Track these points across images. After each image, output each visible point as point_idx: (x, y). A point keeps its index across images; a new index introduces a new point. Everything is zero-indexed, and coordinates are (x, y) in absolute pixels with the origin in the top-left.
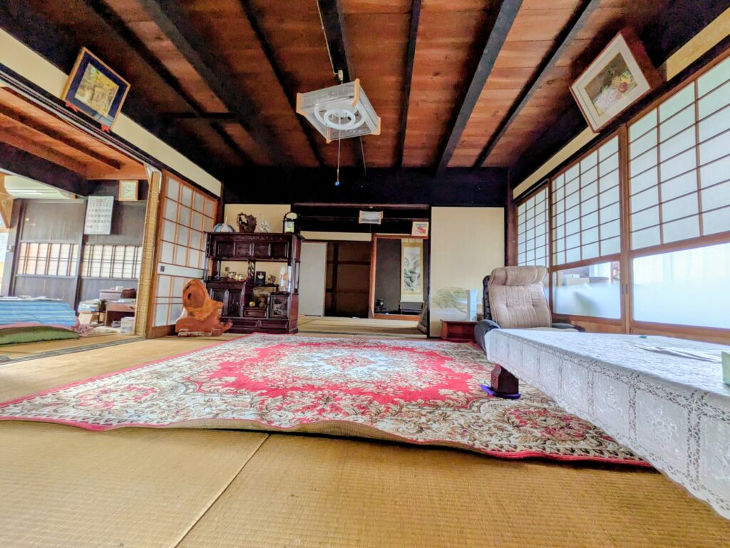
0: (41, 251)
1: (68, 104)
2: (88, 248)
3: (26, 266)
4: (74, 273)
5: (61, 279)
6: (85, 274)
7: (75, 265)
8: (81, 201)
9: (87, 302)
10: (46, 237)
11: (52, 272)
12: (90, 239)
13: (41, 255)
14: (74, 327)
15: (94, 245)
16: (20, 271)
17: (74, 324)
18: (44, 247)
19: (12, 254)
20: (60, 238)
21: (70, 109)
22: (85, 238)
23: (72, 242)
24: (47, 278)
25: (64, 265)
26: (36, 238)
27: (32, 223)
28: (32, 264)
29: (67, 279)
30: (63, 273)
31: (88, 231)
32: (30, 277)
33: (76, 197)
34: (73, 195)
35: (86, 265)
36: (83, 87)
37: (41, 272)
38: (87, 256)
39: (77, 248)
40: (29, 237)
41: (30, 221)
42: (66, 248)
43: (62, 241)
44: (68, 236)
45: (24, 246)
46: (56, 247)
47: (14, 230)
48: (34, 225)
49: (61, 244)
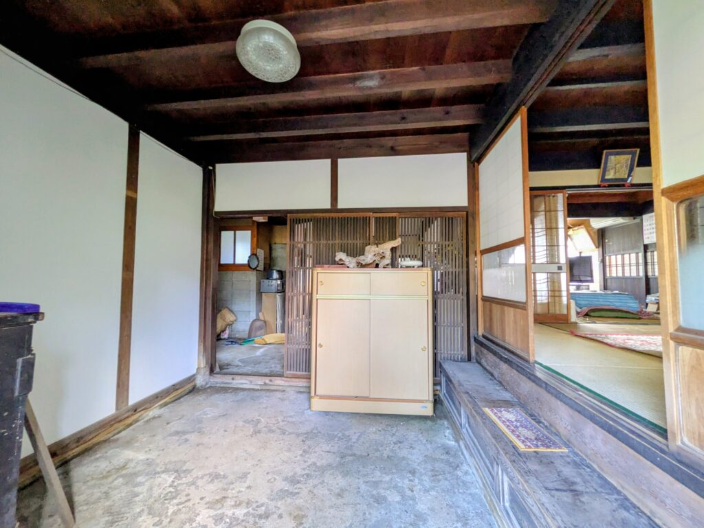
0: (618, 260)
1: (603, 184)
2: (649, 254)
3: (610, 271)
4: (642, 274)
5: (633, 279)
6: (650, 274)
7: (641, 268)
8: (637, 220)
9: (652, 295)
10: (619, 251)
11: (627, 274)
12: (649, 247)
13: (618, 263)
14: (638, 312)
15: (653, 252)
16: (608, 275)
17: (639, 310)
18: (619, 257)
19: (602, 264)
20: (628, 250)
21: (605, 187)
22: (646, 247)
23: (637, 251)
24: (624, 278)
25: (634, 268)
26: (613, 252)
27: (610, 242)
28: (614, 269)
29: (637, 279)
30: (634, 274)
31: (646, 242)
32: (614, 278)
33: (634, 219)
34: (632, 218)
35: (649, 267)
36: (609, 171)
37: (620, 274)
38: (649, 260)
39: (641, 255)
40: (610, 253)
41: (609, 242)
42: (633, 256)
43: (630, 252)
44: (633, 248)
45: (607, 258)
46: (626, 256)
47: (601, 249)
48: (611, 243)
49: (630, 254)
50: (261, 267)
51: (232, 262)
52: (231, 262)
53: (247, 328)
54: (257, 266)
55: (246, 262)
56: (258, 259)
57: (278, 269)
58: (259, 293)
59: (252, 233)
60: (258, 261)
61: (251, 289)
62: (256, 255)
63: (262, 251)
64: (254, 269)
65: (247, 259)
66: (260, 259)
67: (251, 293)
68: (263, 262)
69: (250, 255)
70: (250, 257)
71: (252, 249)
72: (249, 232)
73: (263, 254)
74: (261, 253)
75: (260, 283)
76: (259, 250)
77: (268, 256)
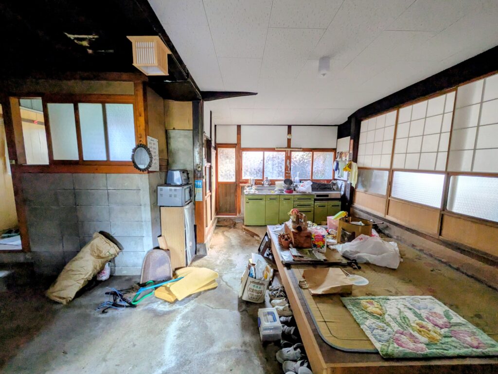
50: (155, 166)
51: (105, 159)
52: (103, 158)
53: (140, 262)
54: (150, 166)
55: (128, 158)
56: (150, 154)
57: (182, 167)
58: (156, 207)
59: (135, 110)
60: (151, 158)
61: (142, 203)
62: (145, 147)
63: (156, 141)
64: (143, 170)
65: (131, 153)
66: (153, 154)
67: (143, 207)
68: (157, 158)
69: (134, 146)
70: (134, 150)
71: (138, 136)
72: (130, 107)
73: (157, 144)
74: (154, 144)
75: (156, 191)
76: (149, 138)
77: (164, 147)
